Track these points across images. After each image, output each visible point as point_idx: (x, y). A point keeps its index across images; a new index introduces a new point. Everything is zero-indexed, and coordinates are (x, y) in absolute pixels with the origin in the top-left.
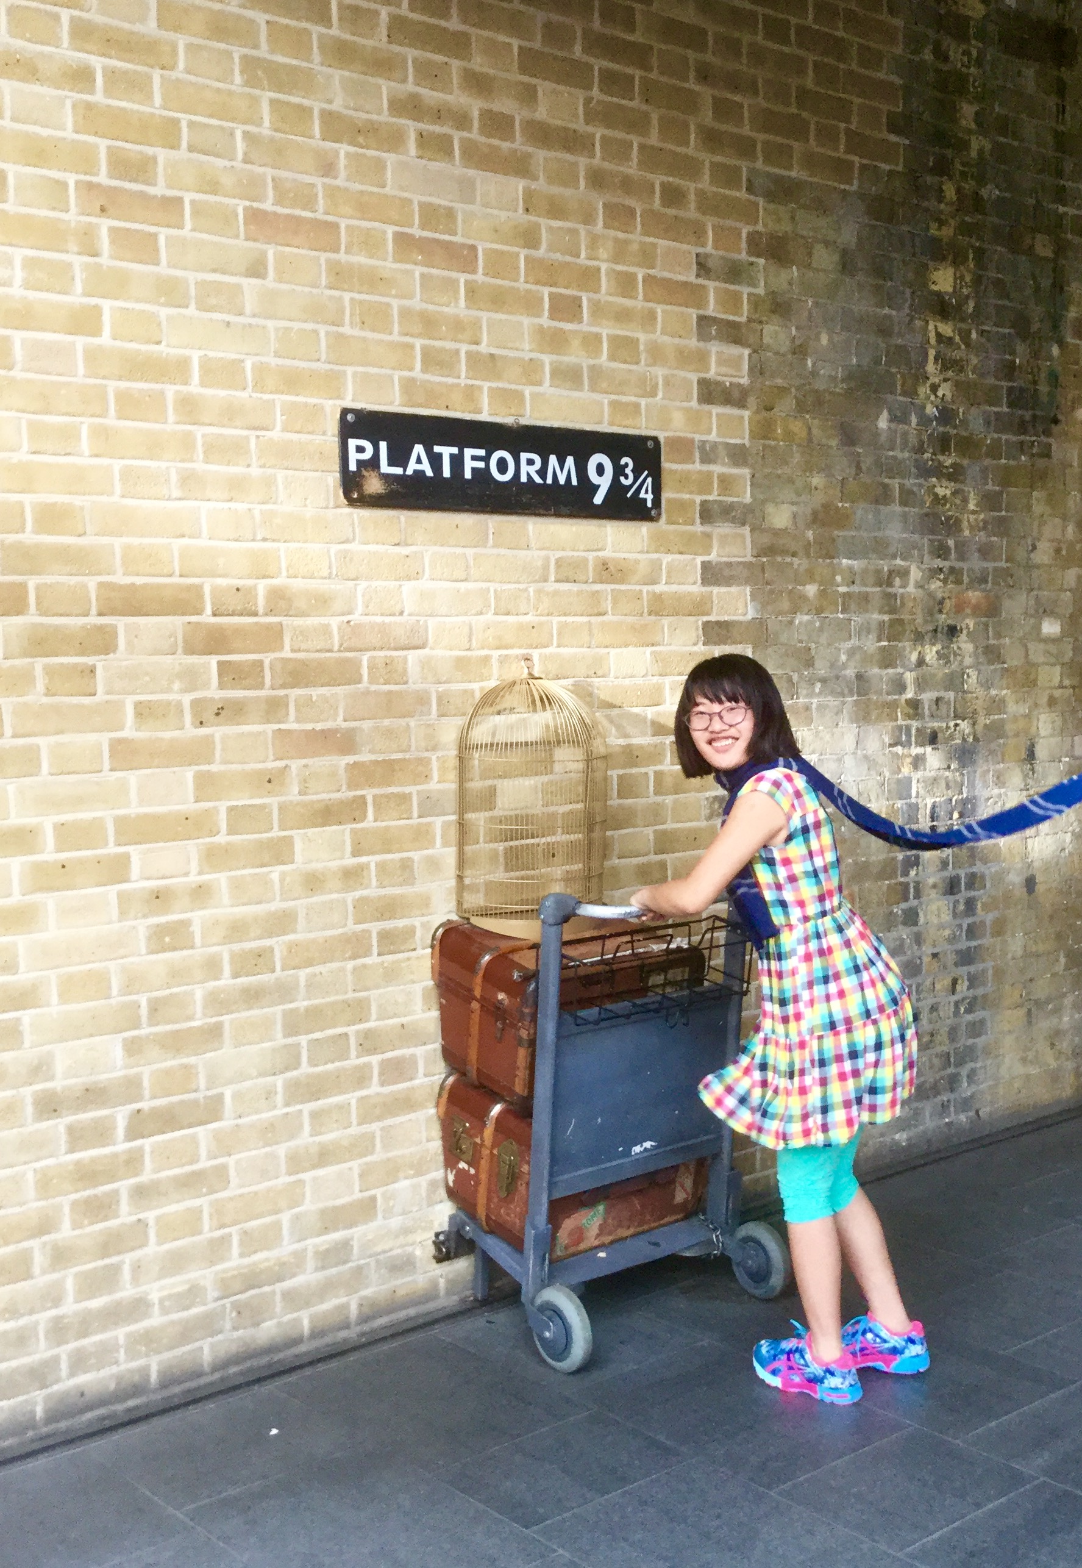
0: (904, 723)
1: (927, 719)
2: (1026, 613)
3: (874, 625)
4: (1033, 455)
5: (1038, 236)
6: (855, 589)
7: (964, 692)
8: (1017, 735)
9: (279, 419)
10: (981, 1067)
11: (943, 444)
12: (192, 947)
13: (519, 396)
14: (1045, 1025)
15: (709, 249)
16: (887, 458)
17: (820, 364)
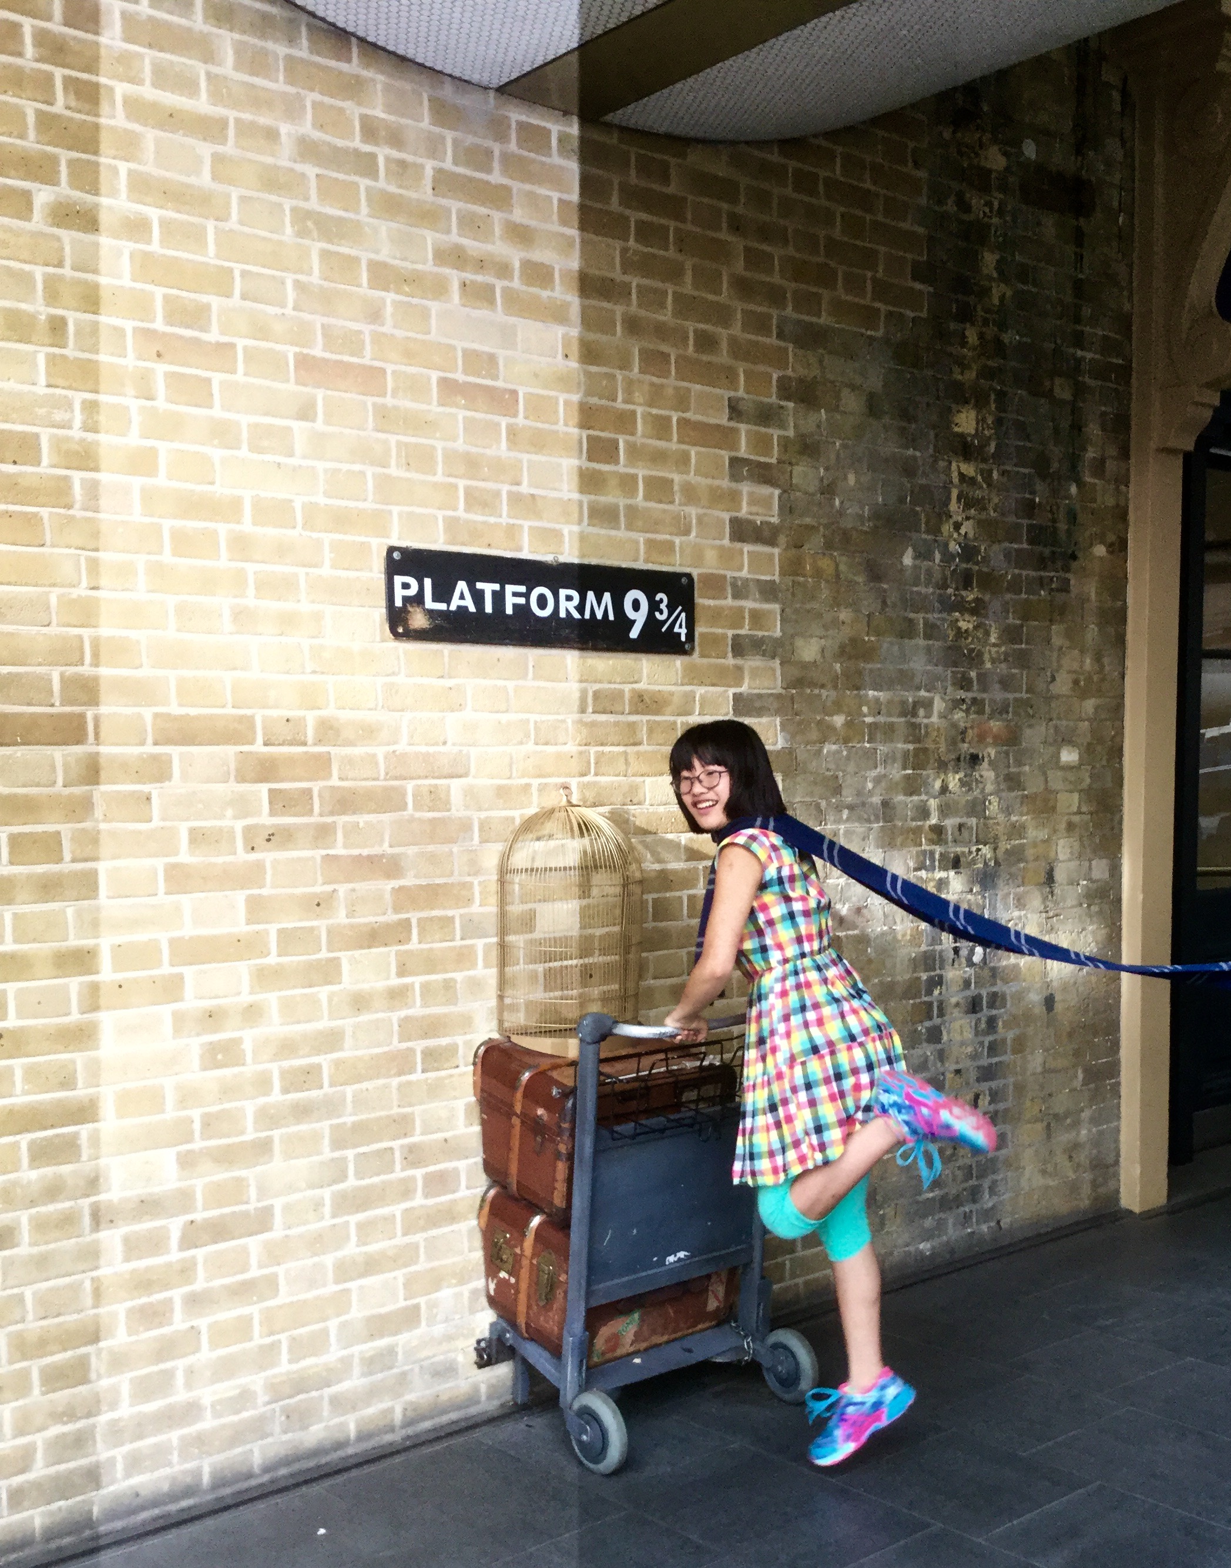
0: (928, 848)
1: (951, 844)
2: (1045, 743)
3: (899, 754)
4: (1052, 590)
5: (1058, 381)
6: (881, 719)
7: (986, 818)
8: (1037, 859)
9: (328, 556)
10: (1002, 1180)
11: (966, 581)
12: (244, 1064)
13: (558, 536)
14: (1063, 1138)
15: (741, 393)
16: (912, 592)
17: (847, 504)
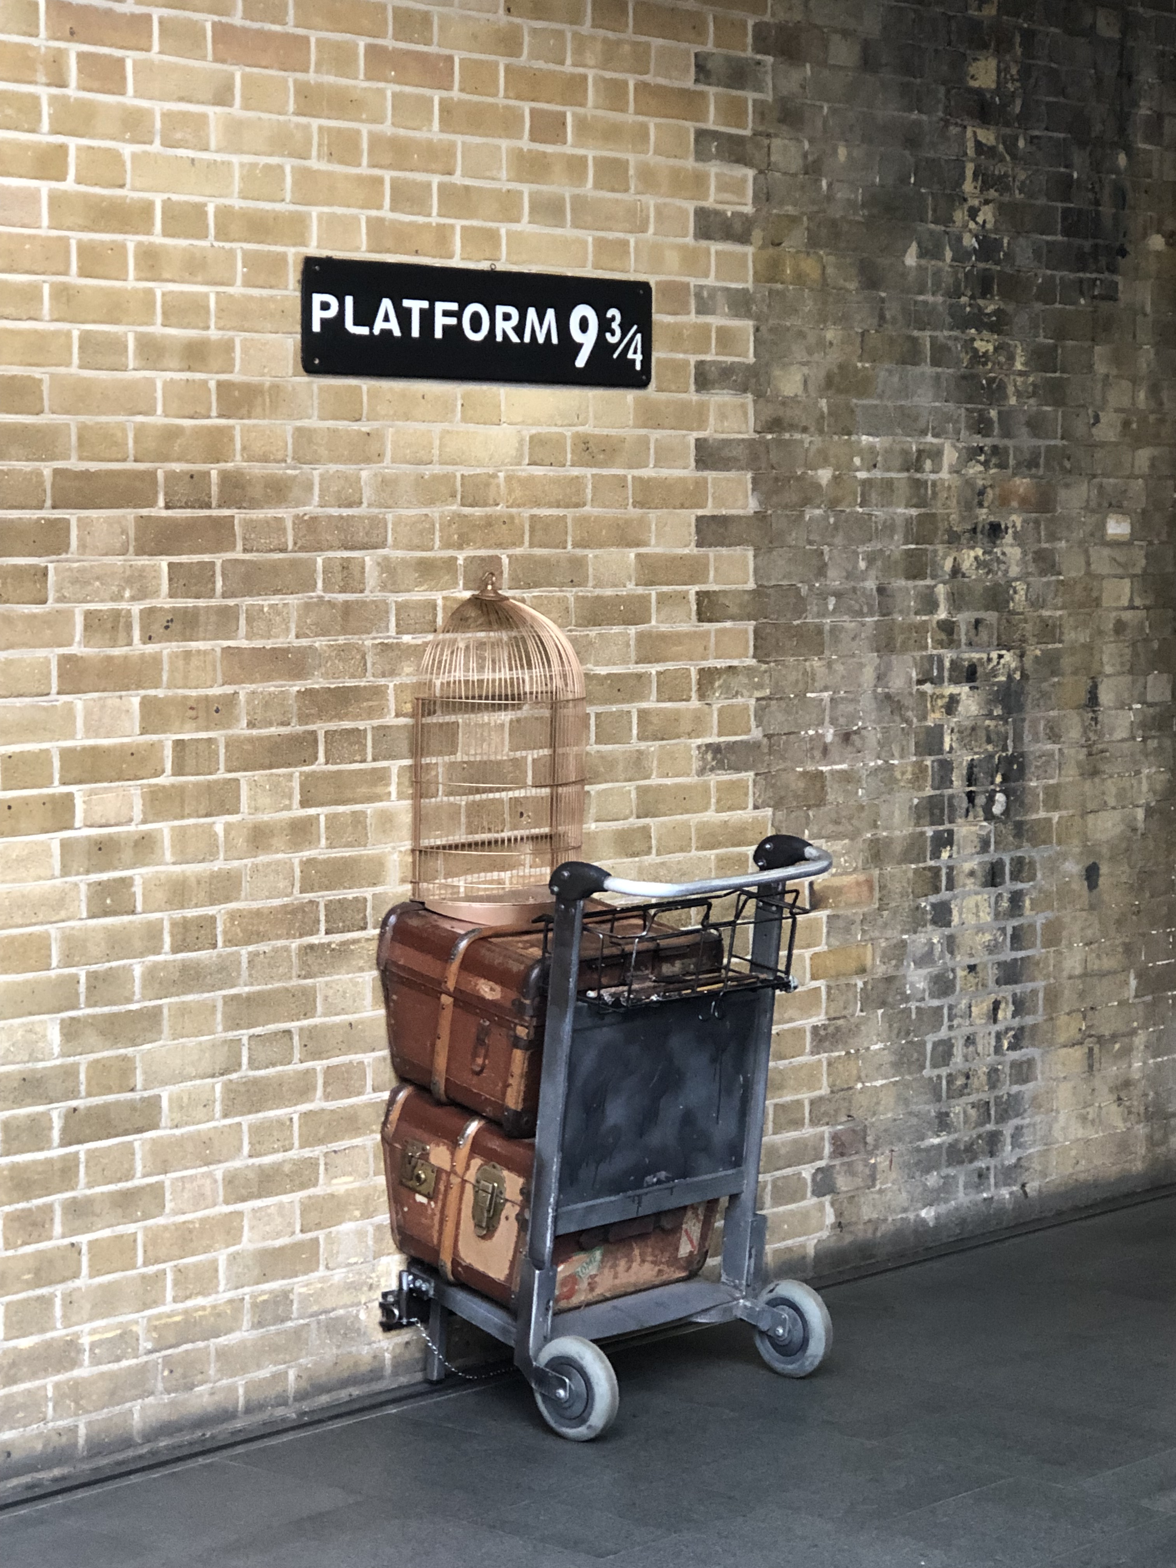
0: (935, 652)
1: (963, 647)
2: (1086, 508)
3: (899, 522)
4: (1094, 297)
5: (1101, 12)
6: (877, 474)
7: (1013, 613)
8: (1075, 673)
9: (240, 270)
10: (1028, 1126)
11: (984, 285)
12: (133, 912)
13: (492, 237)
14: (1112, 1070)
15: (710, 47)
16: (916, 302)
17: (837, 185)
